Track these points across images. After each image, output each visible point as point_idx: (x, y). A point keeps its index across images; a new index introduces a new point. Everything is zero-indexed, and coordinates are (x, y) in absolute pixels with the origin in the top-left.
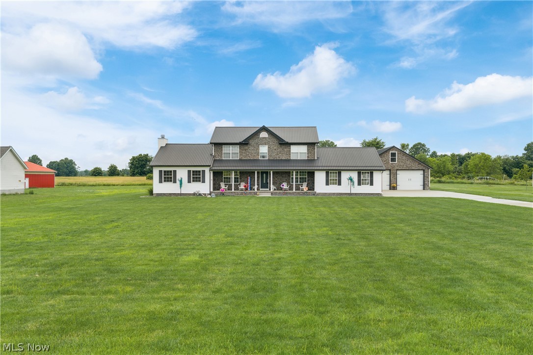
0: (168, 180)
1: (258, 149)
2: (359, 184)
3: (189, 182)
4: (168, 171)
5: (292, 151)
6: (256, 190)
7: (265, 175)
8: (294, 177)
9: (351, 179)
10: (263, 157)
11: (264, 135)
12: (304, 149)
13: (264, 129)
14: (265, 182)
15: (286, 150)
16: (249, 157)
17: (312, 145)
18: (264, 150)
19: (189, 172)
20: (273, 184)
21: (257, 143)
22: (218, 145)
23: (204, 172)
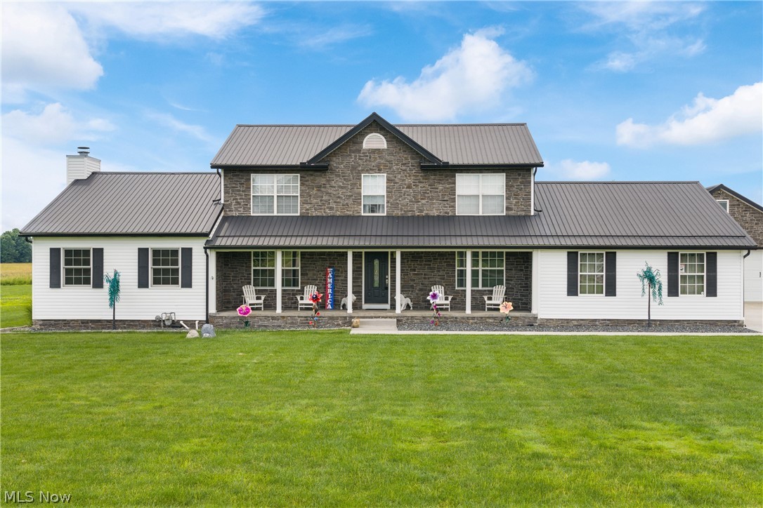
0: (77, 278)
1: (357, 184)
2: (673, 291)
3: (143, 283)
4: (77, 252)
5: (458, 192)
6: (350, 310)
7: (376, 262)
8: (469, 268)
9: (650, 277)
10: (373, 208)
11: (375, 141)
12: (495, 184)
13: (375, 123)
14: (376, 284)
15: (440, 187)
16: (331, 209)
17: (519, 172)
18: (374, 186)
19: (143, 253)
20: (402, 292)
21: (354, 168)
22: (237, 174)
23: (188, 252)
